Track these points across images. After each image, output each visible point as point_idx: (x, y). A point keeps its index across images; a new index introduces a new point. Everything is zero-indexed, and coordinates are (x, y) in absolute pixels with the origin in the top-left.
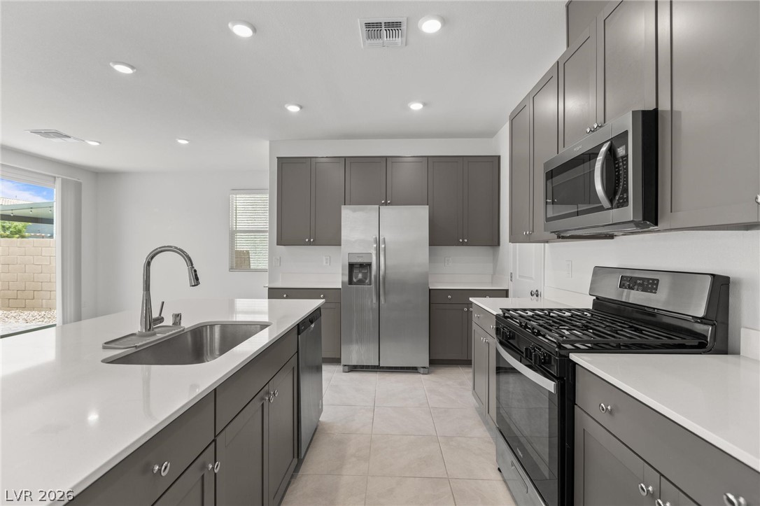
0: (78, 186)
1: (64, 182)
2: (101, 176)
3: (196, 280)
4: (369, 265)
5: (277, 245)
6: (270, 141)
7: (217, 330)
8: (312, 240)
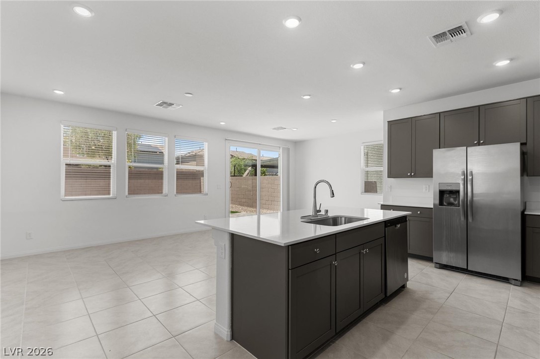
0: (288, 149)
1: (283, 148)
2: (297, 144)
3: (333, 195)
4: (458, 192)
5: (388, 177)
6: (384, 111)
7: (343, 219)
8: (413, 174)
